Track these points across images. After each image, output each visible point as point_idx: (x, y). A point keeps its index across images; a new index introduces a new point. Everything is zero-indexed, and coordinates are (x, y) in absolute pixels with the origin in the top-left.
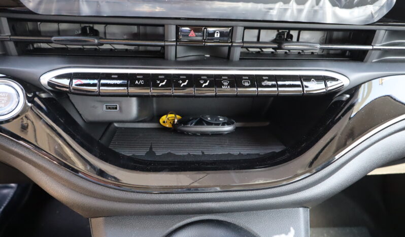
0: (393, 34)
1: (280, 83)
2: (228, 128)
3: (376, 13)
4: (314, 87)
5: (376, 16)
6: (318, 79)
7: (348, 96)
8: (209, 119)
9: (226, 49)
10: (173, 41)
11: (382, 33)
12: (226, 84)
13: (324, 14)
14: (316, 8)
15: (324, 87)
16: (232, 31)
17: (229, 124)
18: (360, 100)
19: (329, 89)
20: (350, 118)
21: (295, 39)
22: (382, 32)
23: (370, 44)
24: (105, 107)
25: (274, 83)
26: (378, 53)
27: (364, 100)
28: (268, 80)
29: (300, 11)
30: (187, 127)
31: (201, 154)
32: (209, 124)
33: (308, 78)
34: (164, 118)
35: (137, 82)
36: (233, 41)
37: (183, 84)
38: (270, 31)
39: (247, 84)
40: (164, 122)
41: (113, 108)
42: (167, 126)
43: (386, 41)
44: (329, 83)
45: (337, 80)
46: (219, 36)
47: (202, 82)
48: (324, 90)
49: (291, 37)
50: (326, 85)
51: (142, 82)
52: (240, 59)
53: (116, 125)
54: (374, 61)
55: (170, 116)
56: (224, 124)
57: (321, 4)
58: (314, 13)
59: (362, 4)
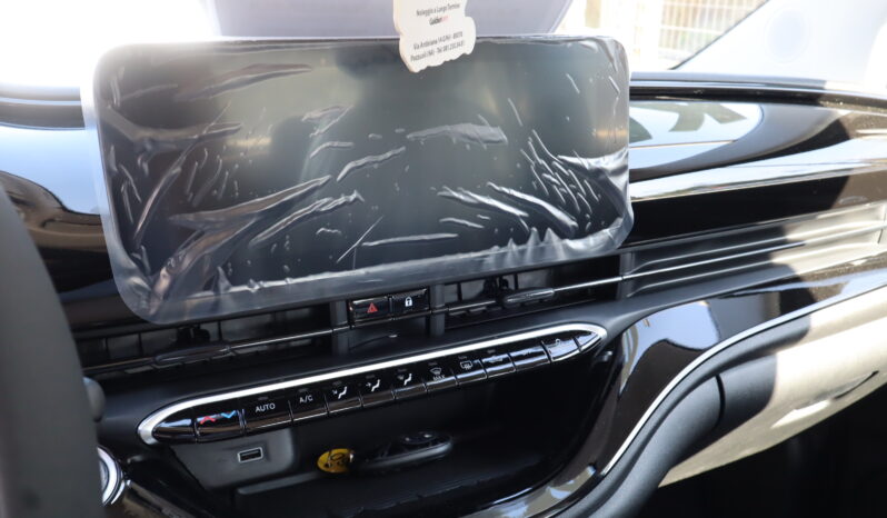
0: (642, 256)
1: (513, 354)
2: (441, 449)
3: (615, 236)
4: (561, 351)
5: (616, 241)
6: (565, 336)
7: (610, 353)
8: (408, 439)
9: (423, 320)
10: (345, 325)
11: (628, 258)
12: (437, 373)
13: (554, 250)
14: (542, 245)
15: (576, 347)
16: (428, 292)
17: (443, 440)
18: (627, 359)
19: (584, 348)
20: (619, 397)
21: (512, 286)
22: (628, 256)
23: (617, 275)
24: (239, 456)
25: (506, 356)
26: (630, 284)
27: (632, 356)
28: (497, 354)
29: (522, 252)
30: (377, 462)
31: (417, 498)
32: (412, 448)
33: (550, 339)
34: (324, 458)
35: (302, 400)
36: (432, 306)
37: (374, 388)
38: (474, 283)
39: (468, 367)
40: (326, 465)
41: (253, 456)
42: (333, 471)
43: (636, 266)
44: (581, 340)
45: (589, 333)
46: (411, 303)
47: (401, 378)
48: (578, 352)
49: (506, 283)
50: (577, 343)
51: (309, 398)
52: (446, 331)
53: (242, 491)
54: (629, 295)
55: (335, 452)
56: (435, 443)
57: (546, 238)
58: (540, 251)
59: (595, 229)
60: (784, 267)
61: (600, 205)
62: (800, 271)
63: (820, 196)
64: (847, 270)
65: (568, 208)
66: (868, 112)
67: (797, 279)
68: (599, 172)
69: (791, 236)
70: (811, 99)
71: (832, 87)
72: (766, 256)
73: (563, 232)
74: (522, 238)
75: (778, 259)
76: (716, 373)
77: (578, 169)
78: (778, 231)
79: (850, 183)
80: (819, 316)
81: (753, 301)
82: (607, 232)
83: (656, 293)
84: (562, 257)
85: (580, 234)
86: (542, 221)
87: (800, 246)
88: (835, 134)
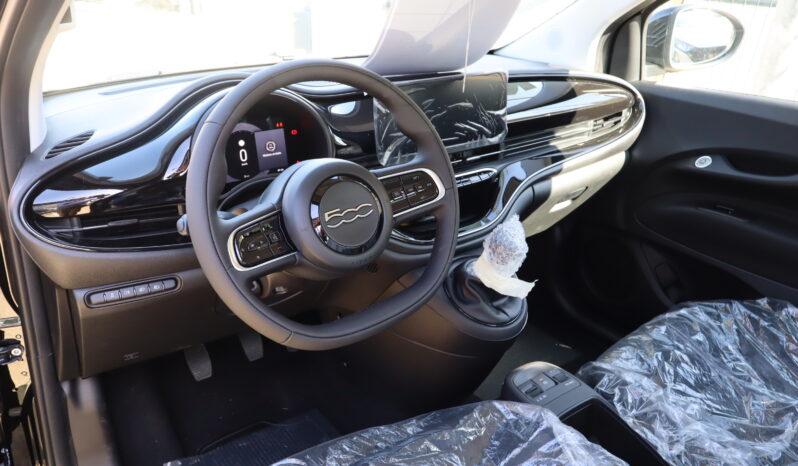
0: (507, 144)
3: (502, 136)
4: (475, 180)
5: (501, 139)
6: (485, 172)
7: (497, 179)
13: (485, 142)
14: (481, 140)
15: (488, 176)
19: (490, 176)
22: (503, 144)
23: (500, 150)
29: (476, 143)
33: (479, 174)
44: (489, 174)
45: (491, 171)
48: (488, 178)
57: (483, 138)
58: (481, 143)
59: (496, 135)
60: (554, 147)
61: (497, 126)
62: (560, 148)
63: (566, 119)
64: (575, 148)
65: (489, 128)
66: (585, 83)
67: (558, 151)
68: (498, 115)
69: (557, 135)
70: (563, 79)
71: (572, 73)
72: (547, 143)
73: (488, 136)
74: (476, 139)
75: (552, 144)
76: (532, 185)
77: (493, 115)
78: (552, 133)
79: (577, 115)
80: (566, 164)
81: (539, 162)
82: (500, 135)
83: (509, 158)
84: (487, 144)
85: (492, 136)
86: (481, 132)
87: (560, 138)
88: (572, 94)
